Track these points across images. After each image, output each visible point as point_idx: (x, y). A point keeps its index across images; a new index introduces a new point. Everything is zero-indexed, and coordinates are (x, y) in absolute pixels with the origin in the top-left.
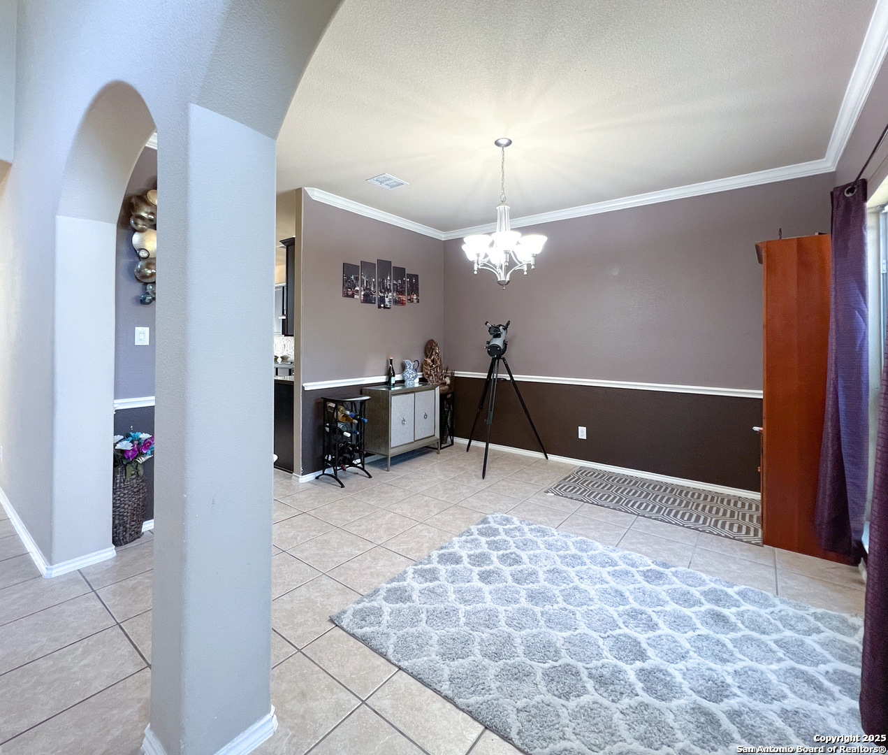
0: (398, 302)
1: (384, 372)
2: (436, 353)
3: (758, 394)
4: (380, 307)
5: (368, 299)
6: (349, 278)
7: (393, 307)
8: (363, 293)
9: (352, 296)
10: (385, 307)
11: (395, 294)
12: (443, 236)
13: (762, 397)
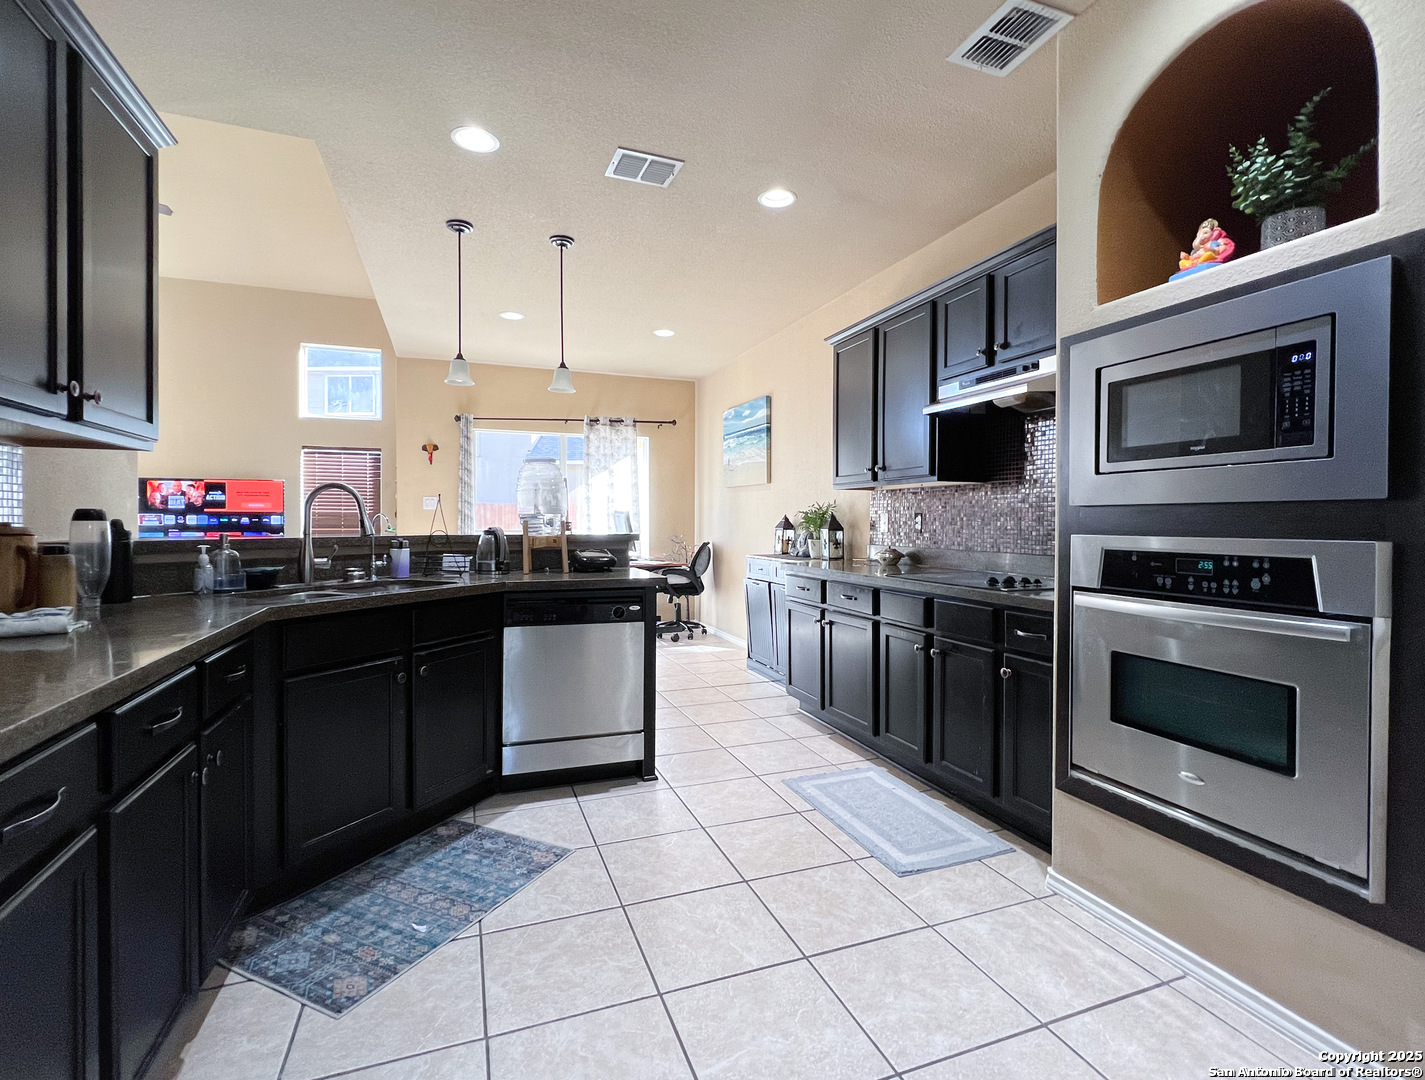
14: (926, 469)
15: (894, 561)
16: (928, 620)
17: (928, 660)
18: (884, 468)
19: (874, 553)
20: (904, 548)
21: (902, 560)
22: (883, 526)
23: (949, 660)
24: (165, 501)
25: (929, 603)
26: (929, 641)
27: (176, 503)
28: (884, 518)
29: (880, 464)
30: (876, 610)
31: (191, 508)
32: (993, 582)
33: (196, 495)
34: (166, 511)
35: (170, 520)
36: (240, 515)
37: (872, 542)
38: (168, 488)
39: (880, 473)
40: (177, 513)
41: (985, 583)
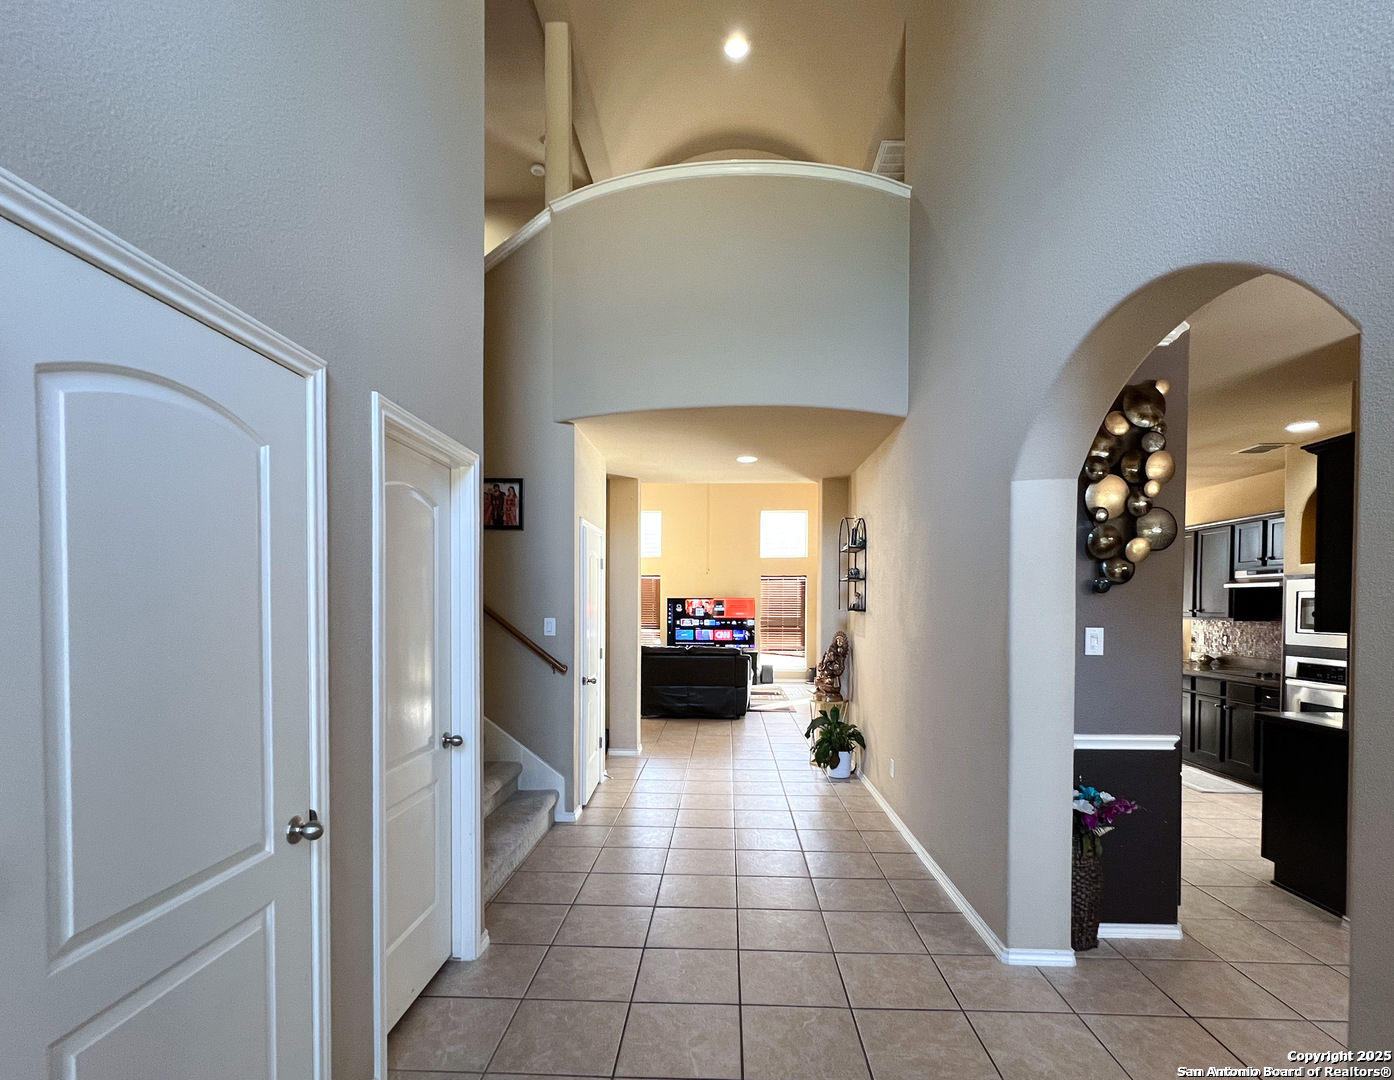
14: (1227, 615)
15: (1207, 662)
16: (1223, 692)
17: (1223, 713)
18: (1201, 611)
19: (1195, 657)
20: (1215, 654)
21: (1213, 662)
22: (1200, 641)
23: (1235, 712)
24: (694, 611)
25: (1223, 684)
26: (1223, 702)
27: (700, 613)
28: (1202, 636)
29: (1198, 608)
30: (1193, 687)
31: (707, 616)
32: (1259, 675)
33: (709, 608)
34: (695, 618)
35: (696, 622)
36: (731, 620)
37: (1193, 650)
38: (696, 603)
39: (1198, 613)
40: (700, 618)
41: (1254, 675)
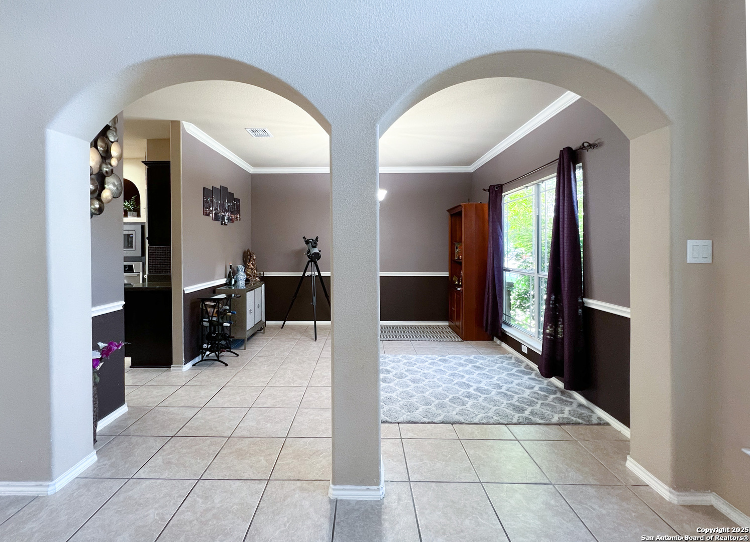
0: (230, 220)
1: (224, 276)
2: (253, 259)
3: (446, 274)
4: (222, 224)
5: (216, 218)
6: (207, 200)
7: (229, 224)
8: (214, 212)
9: (208, 215)
10: (225, 224)
11: (229, 214)
12: (252, 170)
13: (448, 275)
